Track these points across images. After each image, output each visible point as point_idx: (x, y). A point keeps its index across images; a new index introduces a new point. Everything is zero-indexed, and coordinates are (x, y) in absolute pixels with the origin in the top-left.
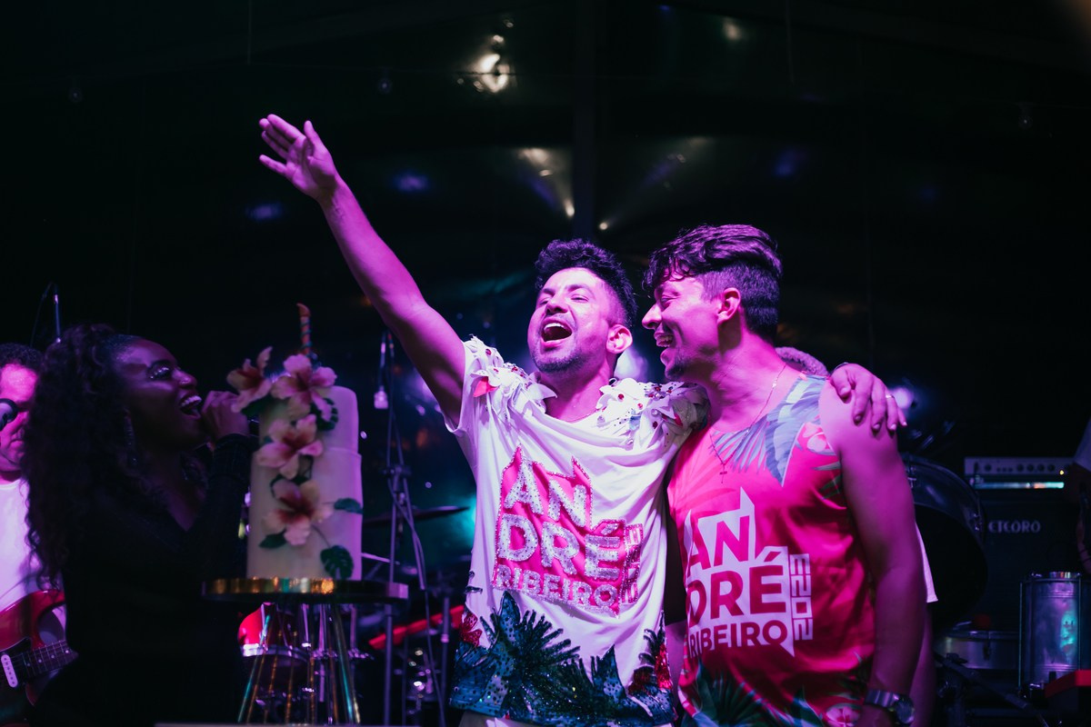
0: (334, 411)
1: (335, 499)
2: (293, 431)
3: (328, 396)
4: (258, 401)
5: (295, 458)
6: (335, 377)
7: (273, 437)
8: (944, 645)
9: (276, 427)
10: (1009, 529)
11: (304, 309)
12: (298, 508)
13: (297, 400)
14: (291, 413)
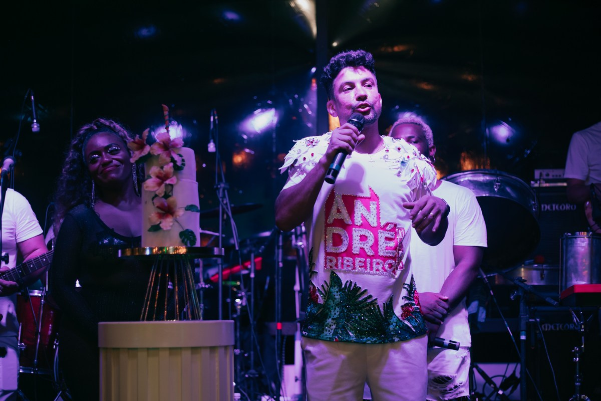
0: (183, 160)
1: (185, 206)
2: (162, 171)
3: (180, 153)
4: (144, 156)
5: (163, 185)
6: (183, 142)
7: (152, 176)
8: (520, 272)
9: (154, 170)
10: (559, 208)
11: (166, 107)
12: (167, 211)
13: (164, 156)
14: (160, 163)
